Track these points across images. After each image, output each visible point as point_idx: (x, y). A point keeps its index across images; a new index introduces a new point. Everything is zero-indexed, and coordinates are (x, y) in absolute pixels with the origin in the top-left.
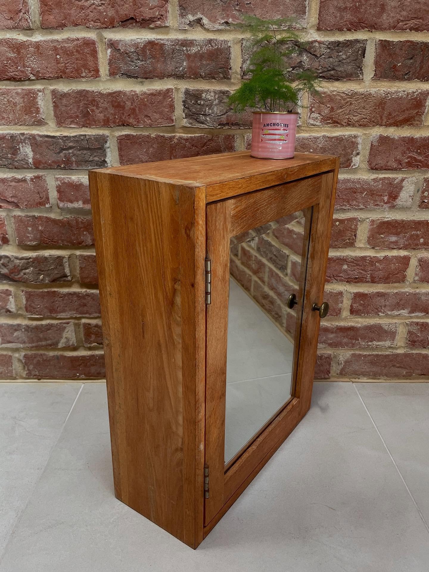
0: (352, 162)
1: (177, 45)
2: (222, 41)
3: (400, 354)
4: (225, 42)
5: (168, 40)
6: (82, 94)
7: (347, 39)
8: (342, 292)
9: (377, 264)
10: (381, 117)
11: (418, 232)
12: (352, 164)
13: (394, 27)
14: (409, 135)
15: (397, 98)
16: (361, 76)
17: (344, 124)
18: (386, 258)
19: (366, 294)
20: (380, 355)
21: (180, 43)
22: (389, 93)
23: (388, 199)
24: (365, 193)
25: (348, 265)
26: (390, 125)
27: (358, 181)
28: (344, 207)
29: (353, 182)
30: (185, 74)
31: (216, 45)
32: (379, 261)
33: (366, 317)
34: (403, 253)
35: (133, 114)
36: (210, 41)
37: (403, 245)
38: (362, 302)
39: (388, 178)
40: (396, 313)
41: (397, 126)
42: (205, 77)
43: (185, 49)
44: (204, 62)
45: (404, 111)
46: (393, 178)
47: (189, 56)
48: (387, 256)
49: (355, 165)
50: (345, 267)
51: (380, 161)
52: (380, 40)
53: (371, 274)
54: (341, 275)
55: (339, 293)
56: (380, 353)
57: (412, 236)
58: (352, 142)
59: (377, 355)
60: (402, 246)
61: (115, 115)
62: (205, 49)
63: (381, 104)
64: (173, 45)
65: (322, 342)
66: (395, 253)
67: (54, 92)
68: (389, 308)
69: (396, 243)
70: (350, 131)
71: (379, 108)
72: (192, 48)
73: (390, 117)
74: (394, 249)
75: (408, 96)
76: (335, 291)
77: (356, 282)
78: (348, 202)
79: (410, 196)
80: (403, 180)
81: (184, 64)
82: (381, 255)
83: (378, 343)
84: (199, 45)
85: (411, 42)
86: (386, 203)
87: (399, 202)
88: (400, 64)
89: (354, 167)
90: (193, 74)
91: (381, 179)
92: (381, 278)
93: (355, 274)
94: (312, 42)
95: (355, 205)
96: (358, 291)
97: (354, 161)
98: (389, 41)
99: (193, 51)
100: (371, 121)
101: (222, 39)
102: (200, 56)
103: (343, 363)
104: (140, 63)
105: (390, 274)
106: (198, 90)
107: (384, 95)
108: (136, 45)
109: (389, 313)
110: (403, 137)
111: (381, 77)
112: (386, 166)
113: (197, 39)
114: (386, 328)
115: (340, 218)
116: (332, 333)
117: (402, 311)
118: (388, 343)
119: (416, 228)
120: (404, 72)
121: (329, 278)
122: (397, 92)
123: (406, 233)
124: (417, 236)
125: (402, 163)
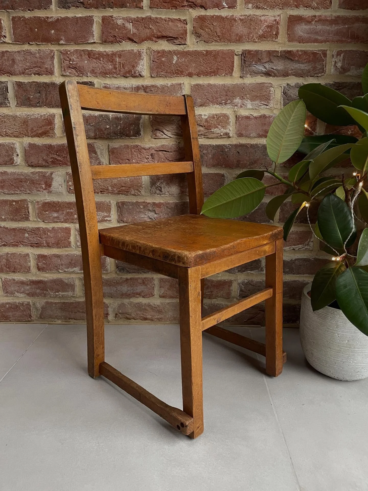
0: (14, 160)
3: (81, 302)
8: (28, 254)
10: (27, 131)
11: (71, 210)
12: (15, 162)
13: (23, 73)
14: (48, 143)
15: (35, 119)
16: (8, 104)
17: (3, 135)
18: (53, 228)
19: (46, 256)
20: (67, 303)
22: (29, 115)
23: (45, 186)
24: (28, 182)
25: (28, 233)
26: (34, 136)
27: (22, 174)
28: (16, 192)
29: (18, 175)
32: (48, 230)
38: (44, 261)
39: (41, 172)
40: (70, 270)
41: (39, 137)
45: (41, 127)
46: (45, 172)
48: (54, 227)
49: (16, 163)
51: (33, 160)
52: (15, 82)
53: (46, 241)
54: (25, 241)
55: (26, 254)
56: (66, 301)
57: (68, 213)
58: (11, 147)
59: (64, 303)
60: (63, 220)
63: (24, 122)
65: (22, 293)
66: (60, 225)
68: (65, 266)
70: (9, 140)
71: (24, 125)
73: (33, 131)
75: (41, 117)
76: (23, 253)
78: (18, 188)
79: (59, 185)
80: (52, 174)
82: (50, 226)
85: (36, 82)
86: (44, 190)
87: (52, 189)
88: (32, 96)
89: (16, 164)
91: (37, 172)
92: (53, 244)
93: (35, 240)
95: (23, 191)
96: (39, 253)
97: (15, 160)
98: (22, 82)
100: (20, 134)
103: (40, 309)
105: (59, 240)
107: (25, 116)
109: (66, 270)
110: (45, 144)
111: (22, 105)
112: (38, 164)
114: (66, 281)
115: (16, 200)
116: (28, 285)
117: (75, 269)
118: (70, 293)
119: (69, 207)
120: (36, 102)
121: (17, 244)
122: (33, 115)
124: (72, 213)
125: (48, 161)
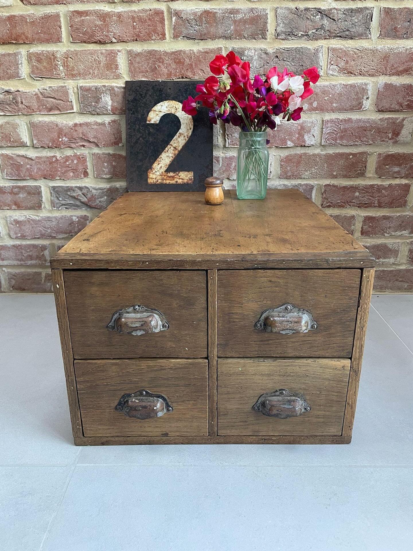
1: (226, 13)
2: (261, 9)
4: (263, 10)
5: (219, 9)
6: (152, 53)
7: (358, 7)
9: (383, 191)
21: (229, 11)
30: (232, 36)
31: (256, 12)
33: (373, 238)
34: (404, 181)
35: (190, 68)
36: (252, 10)
37: (404, 174)
42: (248, 38)
43: (232, 16)
44: (247, 26)
47: (235, 22)
50: (357, 194)
61: (177, 69)
62: (247, 16)
64: (223, 13)
67: (130, 53)
69: (398, 172)
72: (238, 15)
74: (397, 178)
77: (366, 207)
81: (232, 28)
83: (384, 260)
84: (243, 13)
90: (239, 36)
94: (331, 10)
99: (239, 17)
101: (261, 8)
102: (244, 22)
104: (197, 28)
106: (241, 48)
108: (195, 14)
113: (242, 8)
123: (407, 164)
